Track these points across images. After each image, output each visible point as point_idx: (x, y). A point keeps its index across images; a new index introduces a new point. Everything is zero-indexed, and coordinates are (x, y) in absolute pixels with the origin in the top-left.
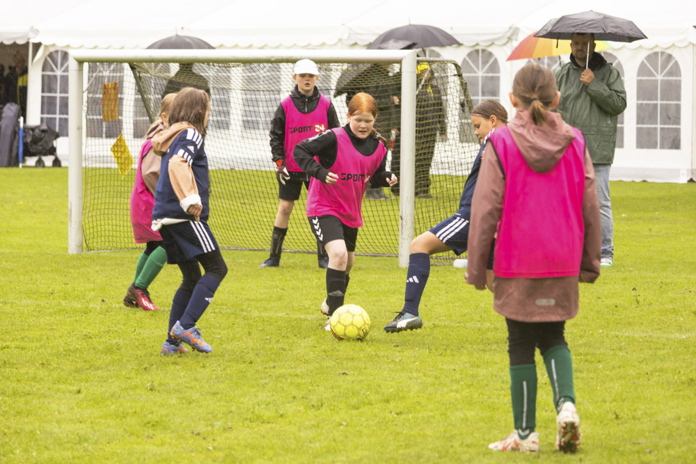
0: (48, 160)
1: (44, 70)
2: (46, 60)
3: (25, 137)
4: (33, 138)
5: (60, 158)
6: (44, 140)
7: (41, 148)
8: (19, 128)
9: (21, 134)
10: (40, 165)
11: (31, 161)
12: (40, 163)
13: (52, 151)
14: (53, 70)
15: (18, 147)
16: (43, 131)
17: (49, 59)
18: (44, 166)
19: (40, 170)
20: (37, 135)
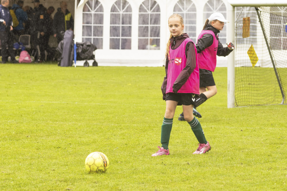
0: (91, 62)
1: (84, 11)
2: (85, 5)
3: (77, 49)
4: (82, 50)
5: (97, 61)
6: (88, 51)
7: (87, 55)
8: (74, 44)
9: (75, 47)
10: (86, 65)
11: (81, 63)
12: (86, 64)
13: (93, 57)
14: (89, 11)
15: (73, 55)
16: (88, 46)
17: (87, 5)
18: (89, 66)
19: (86, 68)
20: (84, 48)
